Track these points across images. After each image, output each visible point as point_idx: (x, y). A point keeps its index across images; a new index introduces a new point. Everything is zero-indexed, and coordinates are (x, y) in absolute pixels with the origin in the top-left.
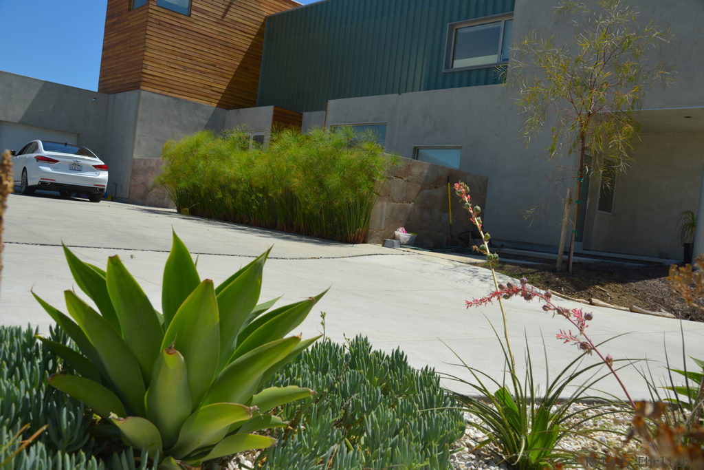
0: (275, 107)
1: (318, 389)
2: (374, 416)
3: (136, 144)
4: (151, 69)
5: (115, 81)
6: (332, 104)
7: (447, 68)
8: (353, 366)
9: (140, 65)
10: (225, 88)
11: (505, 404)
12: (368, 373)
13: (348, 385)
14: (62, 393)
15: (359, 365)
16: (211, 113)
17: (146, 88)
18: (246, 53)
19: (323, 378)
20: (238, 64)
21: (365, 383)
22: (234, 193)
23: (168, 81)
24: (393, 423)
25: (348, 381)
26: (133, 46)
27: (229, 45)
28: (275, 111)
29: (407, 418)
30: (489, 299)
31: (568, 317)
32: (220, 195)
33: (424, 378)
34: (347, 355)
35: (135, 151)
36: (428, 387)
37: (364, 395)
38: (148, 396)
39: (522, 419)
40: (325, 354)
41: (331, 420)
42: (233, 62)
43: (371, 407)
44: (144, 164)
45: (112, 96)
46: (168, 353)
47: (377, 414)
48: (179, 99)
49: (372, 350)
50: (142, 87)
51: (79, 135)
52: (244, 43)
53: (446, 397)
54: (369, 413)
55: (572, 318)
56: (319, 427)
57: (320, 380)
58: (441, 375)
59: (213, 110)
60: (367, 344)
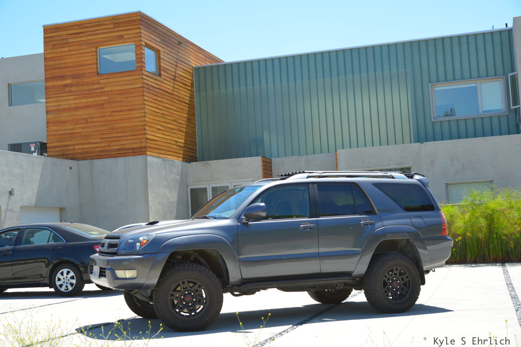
0: (263, 157)
3: (150, 210)
5: (85, 146)
9: (142, 131)
10: (183, 141)
17: (150, 154)
18: (189, 104)
20: (186, 116)
23: (158, 143)
26: (112, 112)
27: (181, 99)
28: (263, 161)
42: (184, 115)
50: (148, 153)
52: (185, 95)
59: (180, 165)
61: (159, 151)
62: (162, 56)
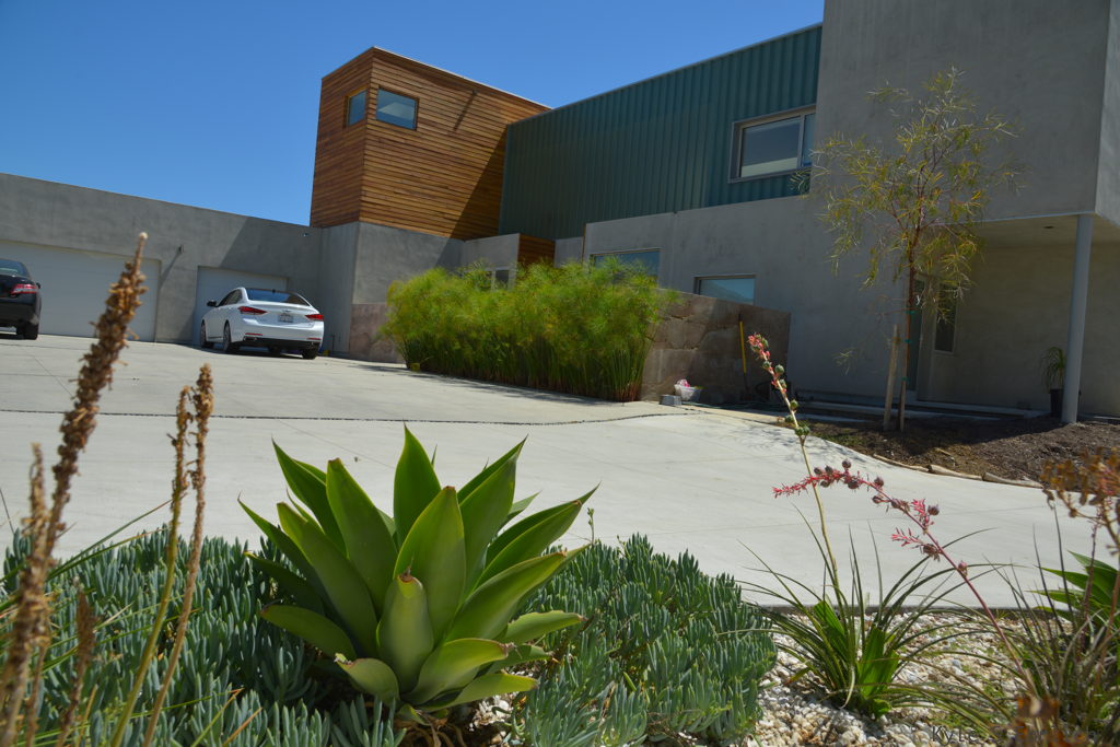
0: (522, 234)
1: (588, 611)
2: (660, 644)
3: (356, 287)
4: (371, 196)
5: (329, 212)
6: (590, 227)
7: (733, 177)
8: (630, 577)
9: (358, 192)
10: (460, 214)
11: (827, 623)
12: (650, 585)
13: (625, 602)
14: (278, 628)
15: (638, 576)
16: (444, 245)
17: (366, 219)
18: (485, 170)
19: (593, 595)
20: (475, 184)
21: (646, 599)
22: (474, 343)
23: (392, 210)
24: (684, 653)
25: (624, 598)
26: (347, 170)
27: (465, 162)
28: (521, 240)
29: (700, 646)
30: (803, 487)
31: (906, 512)
32: (457, 346)
33: (721, 589)
34: (622, 561)
35: (355, 297)
36: (728, 601)
37: (646, 614)
38: (380, 629)
39: (850, 642)
40: (595, 561)
41: (606, 653)
42: (468, 182)
43: (656, 633)
44: (366, 310)
45: (325, 230)
46: (403, 580)
47: (663, 640)
48: (404, 230)
49: (654, 553)
50: (361, 218)
51: (288, 279)
52: (481, 158)
53: (750, 615)
54: (652, 639)
55: (913, 512)
56: (591, 661)
57: (590, 598)
58: (744, 586)
59: (445, 241)
60: (647, 546)
61: (392, 220)
62: (421, 105)
